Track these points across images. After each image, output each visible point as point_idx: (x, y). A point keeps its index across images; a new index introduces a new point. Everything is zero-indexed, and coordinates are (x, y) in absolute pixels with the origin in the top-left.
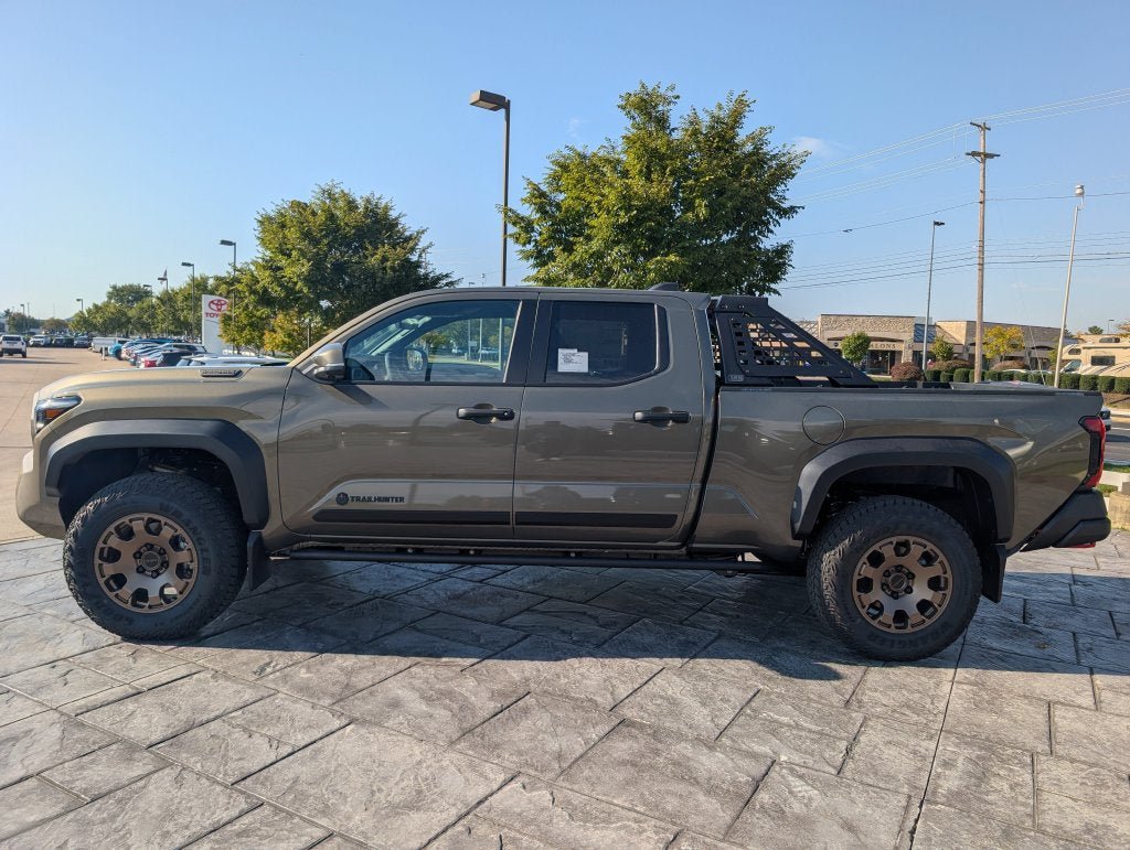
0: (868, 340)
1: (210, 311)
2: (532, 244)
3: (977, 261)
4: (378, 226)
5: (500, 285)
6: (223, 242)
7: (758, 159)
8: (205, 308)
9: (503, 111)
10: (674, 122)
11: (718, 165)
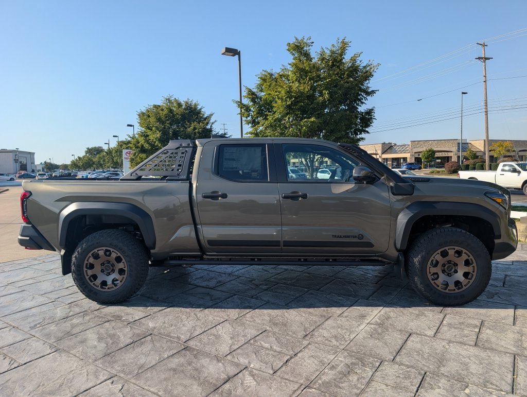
0: (434, 152)
1: (127, 157)
2: (250, 117)
3: (484, 110)
4: (192, 114)
5: (240, 137)
6: (128, 125)
7: (354, 69)
8: (124, 156)
9: (237, 56)
10: (313, 55)
11: (333, 74)
